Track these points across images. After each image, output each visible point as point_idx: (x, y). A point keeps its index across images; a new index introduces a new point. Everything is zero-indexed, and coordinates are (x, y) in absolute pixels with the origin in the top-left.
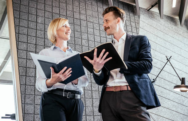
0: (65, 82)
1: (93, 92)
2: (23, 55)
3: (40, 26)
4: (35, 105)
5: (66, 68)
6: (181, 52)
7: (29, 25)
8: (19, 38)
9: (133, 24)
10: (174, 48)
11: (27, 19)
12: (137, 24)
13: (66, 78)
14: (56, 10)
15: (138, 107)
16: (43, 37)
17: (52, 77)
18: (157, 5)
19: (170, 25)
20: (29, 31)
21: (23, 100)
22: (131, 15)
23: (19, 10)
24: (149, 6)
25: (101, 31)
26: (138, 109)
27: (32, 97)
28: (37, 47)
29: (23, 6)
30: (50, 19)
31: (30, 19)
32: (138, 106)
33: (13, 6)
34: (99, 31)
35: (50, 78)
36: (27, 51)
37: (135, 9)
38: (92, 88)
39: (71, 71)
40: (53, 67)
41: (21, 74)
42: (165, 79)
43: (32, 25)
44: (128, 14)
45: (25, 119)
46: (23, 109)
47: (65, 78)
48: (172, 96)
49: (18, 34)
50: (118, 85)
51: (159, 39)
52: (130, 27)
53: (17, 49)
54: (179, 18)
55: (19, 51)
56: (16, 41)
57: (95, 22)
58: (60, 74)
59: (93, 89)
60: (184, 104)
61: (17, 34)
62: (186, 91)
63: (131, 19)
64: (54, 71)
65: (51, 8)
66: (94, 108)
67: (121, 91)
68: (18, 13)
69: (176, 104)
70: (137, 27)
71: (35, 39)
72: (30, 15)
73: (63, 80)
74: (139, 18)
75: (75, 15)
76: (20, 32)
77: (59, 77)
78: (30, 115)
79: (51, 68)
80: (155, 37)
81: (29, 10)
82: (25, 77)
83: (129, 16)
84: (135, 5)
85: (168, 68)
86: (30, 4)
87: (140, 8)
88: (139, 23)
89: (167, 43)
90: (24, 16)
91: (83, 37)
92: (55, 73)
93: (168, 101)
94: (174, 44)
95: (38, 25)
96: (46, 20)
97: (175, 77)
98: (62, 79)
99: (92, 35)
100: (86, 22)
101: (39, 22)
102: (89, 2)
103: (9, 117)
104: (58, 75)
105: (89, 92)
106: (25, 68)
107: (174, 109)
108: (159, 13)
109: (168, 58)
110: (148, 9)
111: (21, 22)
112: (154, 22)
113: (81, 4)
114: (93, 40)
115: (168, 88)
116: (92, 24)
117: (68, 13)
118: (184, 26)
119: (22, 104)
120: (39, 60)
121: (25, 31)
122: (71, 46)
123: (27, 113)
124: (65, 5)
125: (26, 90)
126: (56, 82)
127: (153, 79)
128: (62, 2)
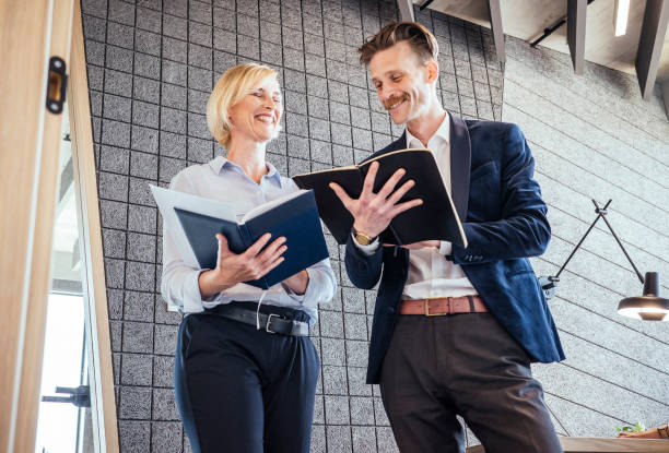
0: (264, 283)
1: (347, 316)
2: (117, 188)
3: (173, 95)
4: (157, 359)
5: (268, 236)
6: (644, 189)
7: (136, 90)
8: (101, 132)
9: (482, 92)
10: (618, 175)
11: (128, 68)
12: (493, 90)
13: (268, 270)
14: (225, 42)
15: (506, 365)
16: (183, 131)
17: (221, 266)
18: (564, 27)
19: (605, 97)
20: (136, 111)
21: (117, 338)
22: (476, 59)
23: (102, 38)
24: (536, 31)
25: (374, 114)
26: (508, 371)
27: (146, 331)
28: (163, 162)
29: (117, 26)
30: (205, 72)
31: (139, 70)
32: (507, 362)
33: (83, 26)
34: (366, 113)
35: (213, 266)
36: (129, 175)
37: (487, 40)
38: (346, 302)
39: (285, 248)
40: (226, 234)
41: (108, 253)
42: (590, 277)
43: (147, 90)
44: (466, 58)
45: (123, 401)
46: (118, 370)
47: (265, 268)
48: (609, 334)
49: (100, 120)
50: (440, 294)
51: (567, 141)
52: (473, 102)
53: (98, 167)
54: (635, 74)
55: (103, 175)
56: (94, 142)
57: (355, 82)
58: (249, 258)
59: (349, 307)
60: (652, 362)
61: (96, 120)
62: (658, 318)
63: (474, 73)
64: (226, 248)
65: (210, 33)
66: (351, 372)
67: (449, 315)
68: (100, 48)
69: (624, 362)
70: (496, 100)
71: (156, 136)
72: (139, 57)
73: (258, 277)
74: (502, 71)
75: (288, 59)
76: (108, 114)
77: (243, 267)
78: (139, 389)
79: (218, 236)
80: (557, 136)
81: (138, 41)
82: (122, 263)
83: (468, 64)
84: (488, 26)
85: (599, 239)
86: (140, 19)
87: (505, 36)
88: (500, 88)
89: (597, 158)
90: (121, 61)
91: (315, 132)
92: (230, 253)
93: (597, 353)
94: (620, 160)
95: (167, 89)
96: (194, 73)
97: (621, 273)
98: (255, 273)
99: (344, 128)
100: (324, 81)
101: (170, 80)
102: (335, 16)
103: (68, 395)
104: (241, 259)
105: (335, 315)
106: (123, 234)
107: (619, 379)
108: (569, 53)
109: (601, 207)
110: (532, 41)
111: (108, 81)
112: (551, 84)
113: (309, 21)
114: (350, 143)
115: (598, 307)
116: (344, 89)
117: (265, 50)
118: (653, 99)
119: (113, 351)
120: (179, 211)
121: (123, 109)
122: (274, 162)
123: (128, 381)
124: (256, 24)
125: (127, 308)
126: (233, 282)
127: (550, 278)
128: (246, 15)
